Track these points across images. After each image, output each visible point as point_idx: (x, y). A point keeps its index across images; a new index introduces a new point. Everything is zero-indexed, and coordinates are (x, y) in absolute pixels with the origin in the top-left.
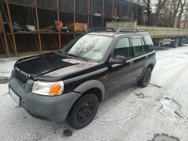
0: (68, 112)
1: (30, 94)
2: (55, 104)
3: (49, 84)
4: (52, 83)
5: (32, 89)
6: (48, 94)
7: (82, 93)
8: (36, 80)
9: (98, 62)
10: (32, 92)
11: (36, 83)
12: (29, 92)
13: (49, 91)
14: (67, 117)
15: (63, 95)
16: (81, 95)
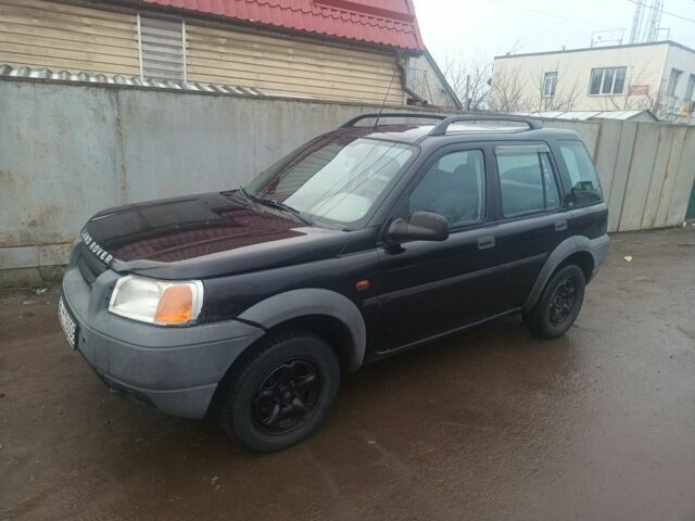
0: (216, 385)
1: (102, 313)
2: (168, 353)
3: (159, 287)
4: (165, 286)
5: (108, 299)
6: (150, 320)
7: (268, 327)
8: (124, 273)
9: (344, 230)
10: (110, 309)
11: (122, 280)
12: (98, 309)
13: (154, 310)
14: (211, 403)
15: (199, 328)
16: (263, 333)
